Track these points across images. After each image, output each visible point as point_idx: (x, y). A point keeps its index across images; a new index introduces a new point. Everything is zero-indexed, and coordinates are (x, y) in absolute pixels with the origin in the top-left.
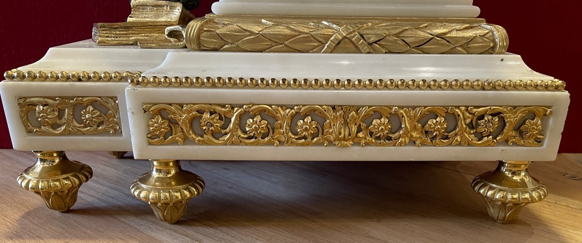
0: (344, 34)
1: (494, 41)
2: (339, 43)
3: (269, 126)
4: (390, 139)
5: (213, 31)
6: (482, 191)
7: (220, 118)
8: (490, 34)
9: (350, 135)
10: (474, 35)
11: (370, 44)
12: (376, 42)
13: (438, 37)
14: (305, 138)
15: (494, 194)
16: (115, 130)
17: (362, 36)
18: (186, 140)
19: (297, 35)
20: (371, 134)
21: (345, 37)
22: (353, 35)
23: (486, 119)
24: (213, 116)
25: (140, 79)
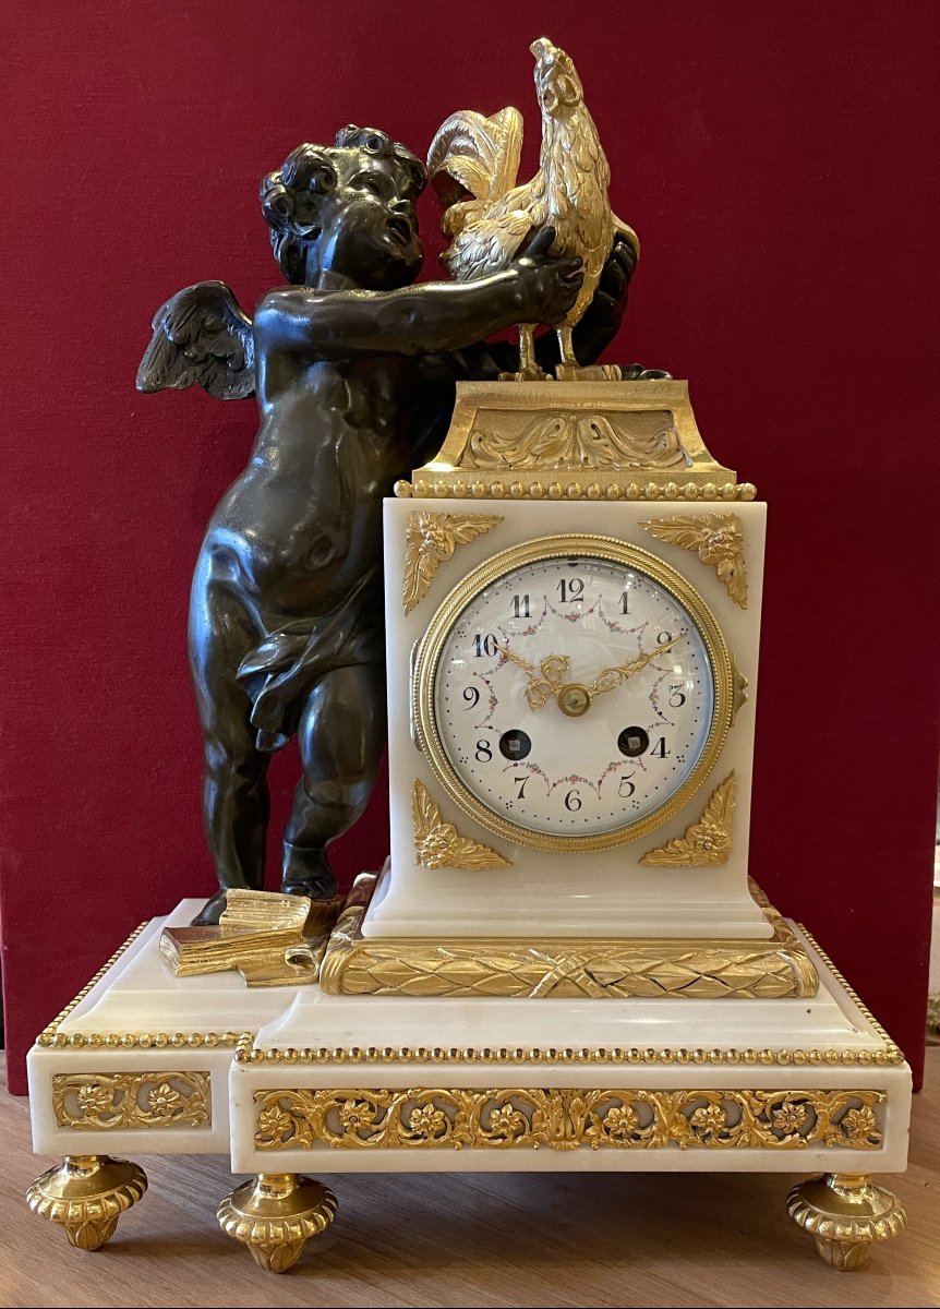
0: (564, 974)
1: (795, 980)
2: (555, 985)
3: (447, 1119)
4: (637, 1137)
5: (363, 970)
6: (798, 1217)
7: (372, 1109)
8: (790, 969)
9: (573, 1132)
10: (764, 973)
11: (605, 987)
12: (612, 984)
13: (709, 976)
14: (503, 1137)
15: (815, 1225)
16: (200, 1120)
17: (590, 974)
18: (315, 1142)
19: (489, 976)
20: (607, 1130)
21: (565, 977)
22: (576, 974)
23: (785, 1108)
24: (360, 1106)
25: (253, 1054)
